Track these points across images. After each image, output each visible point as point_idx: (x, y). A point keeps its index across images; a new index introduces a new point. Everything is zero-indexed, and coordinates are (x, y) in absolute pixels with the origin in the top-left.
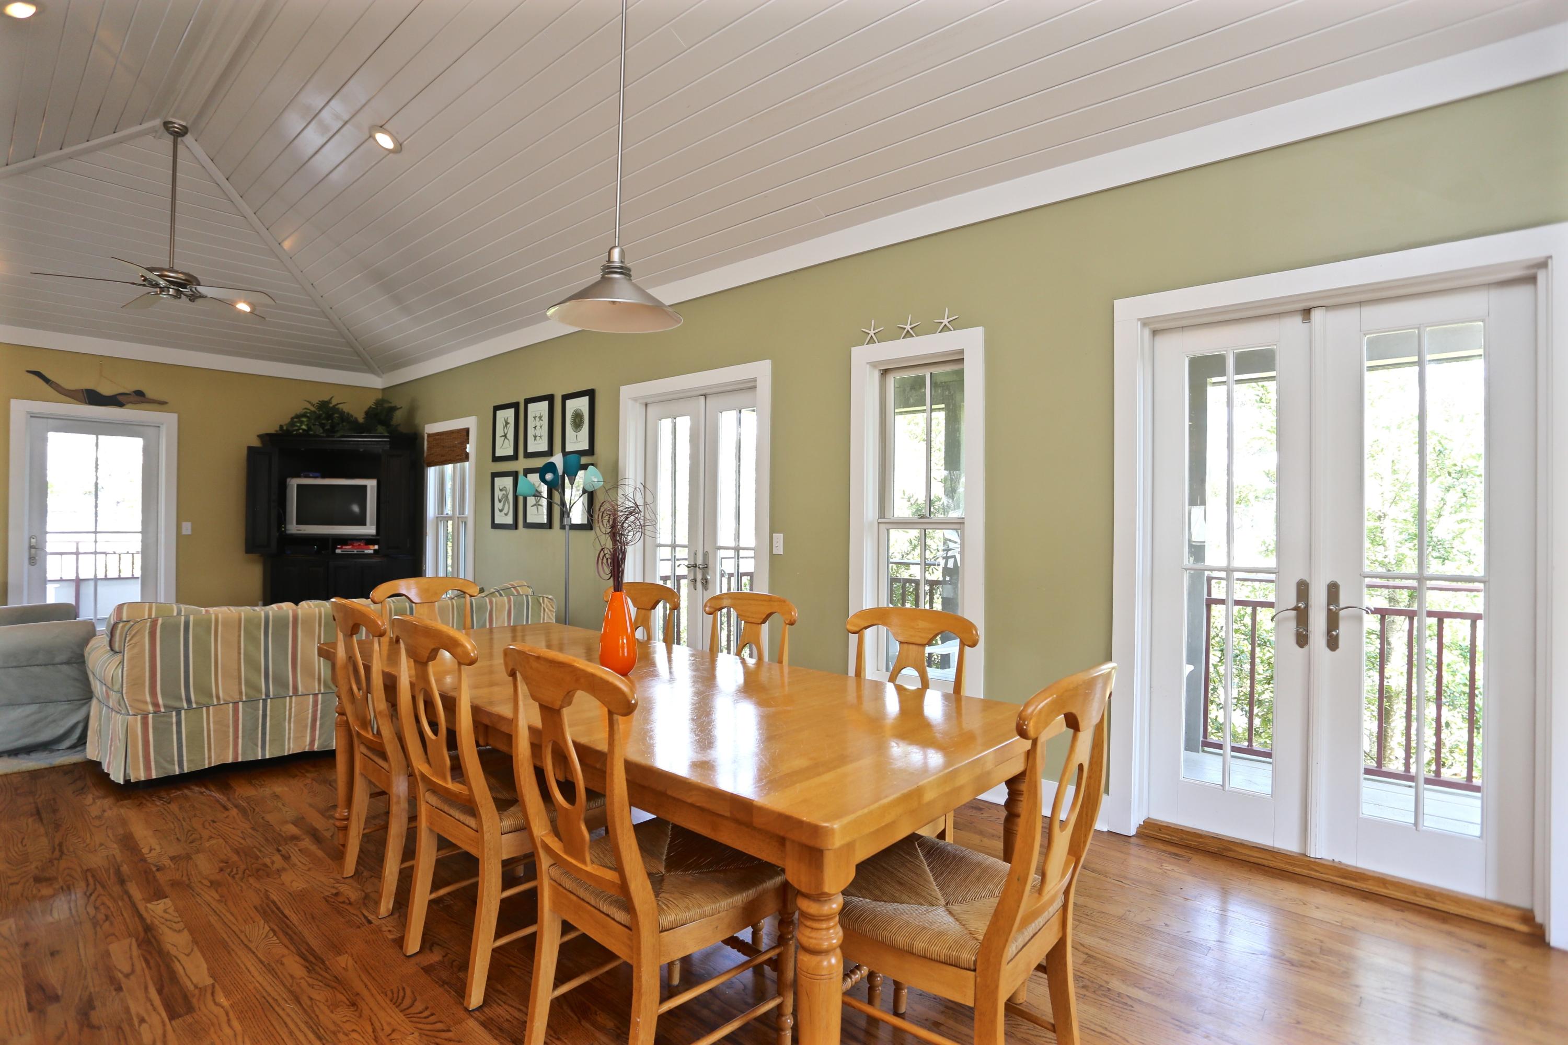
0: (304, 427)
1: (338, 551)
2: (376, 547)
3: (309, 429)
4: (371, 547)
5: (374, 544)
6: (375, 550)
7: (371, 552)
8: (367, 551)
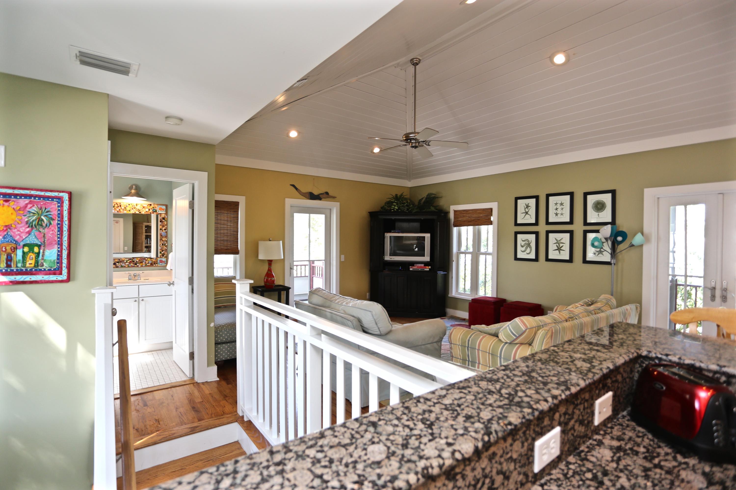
0: (396, 208)
1: (411, 269)
2: (430, 267)
3: (399, 208)
4: (427, 267)
5: (429, 266)
6: (429, 269)
7: (428, 270)
8: (425, 269)
